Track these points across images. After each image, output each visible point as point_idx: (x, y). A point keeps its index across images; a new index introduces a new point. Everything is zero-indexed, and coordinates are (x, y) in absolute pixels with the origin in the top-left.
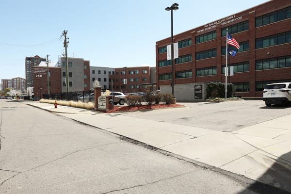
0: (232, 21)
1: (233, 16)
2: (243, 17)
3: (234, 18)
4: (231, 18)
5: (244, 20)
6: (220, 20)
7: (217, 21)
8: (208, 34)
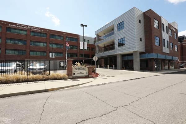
0: (38, 30)
1: (39, 28)
2: (44, 31)
3: (39, 29)
4: (37, 28)
5: (44, 32)
6: (30, 26)
7: (28, 26)
8: (19, 29)
